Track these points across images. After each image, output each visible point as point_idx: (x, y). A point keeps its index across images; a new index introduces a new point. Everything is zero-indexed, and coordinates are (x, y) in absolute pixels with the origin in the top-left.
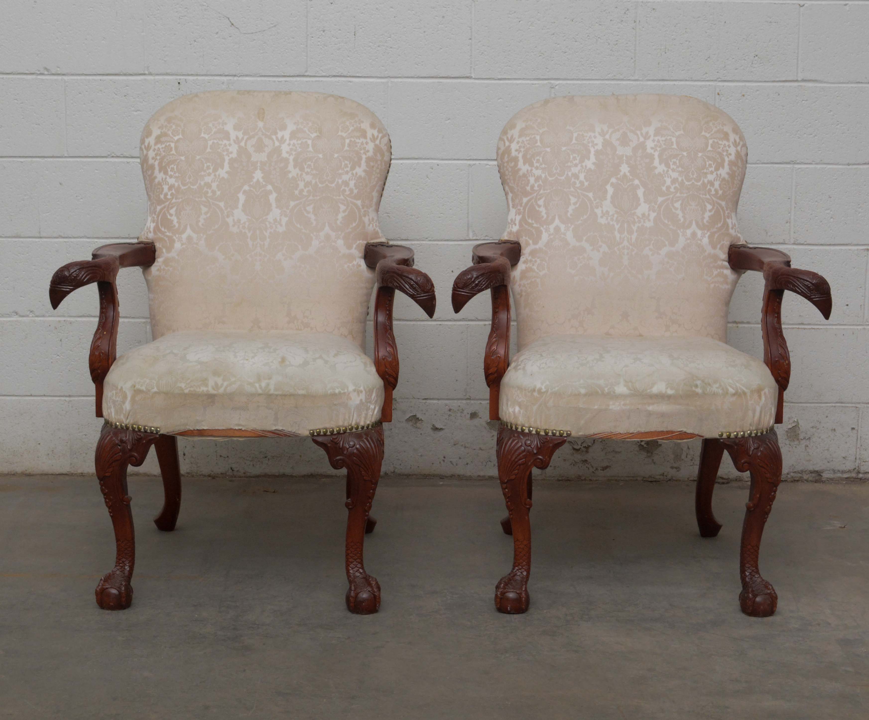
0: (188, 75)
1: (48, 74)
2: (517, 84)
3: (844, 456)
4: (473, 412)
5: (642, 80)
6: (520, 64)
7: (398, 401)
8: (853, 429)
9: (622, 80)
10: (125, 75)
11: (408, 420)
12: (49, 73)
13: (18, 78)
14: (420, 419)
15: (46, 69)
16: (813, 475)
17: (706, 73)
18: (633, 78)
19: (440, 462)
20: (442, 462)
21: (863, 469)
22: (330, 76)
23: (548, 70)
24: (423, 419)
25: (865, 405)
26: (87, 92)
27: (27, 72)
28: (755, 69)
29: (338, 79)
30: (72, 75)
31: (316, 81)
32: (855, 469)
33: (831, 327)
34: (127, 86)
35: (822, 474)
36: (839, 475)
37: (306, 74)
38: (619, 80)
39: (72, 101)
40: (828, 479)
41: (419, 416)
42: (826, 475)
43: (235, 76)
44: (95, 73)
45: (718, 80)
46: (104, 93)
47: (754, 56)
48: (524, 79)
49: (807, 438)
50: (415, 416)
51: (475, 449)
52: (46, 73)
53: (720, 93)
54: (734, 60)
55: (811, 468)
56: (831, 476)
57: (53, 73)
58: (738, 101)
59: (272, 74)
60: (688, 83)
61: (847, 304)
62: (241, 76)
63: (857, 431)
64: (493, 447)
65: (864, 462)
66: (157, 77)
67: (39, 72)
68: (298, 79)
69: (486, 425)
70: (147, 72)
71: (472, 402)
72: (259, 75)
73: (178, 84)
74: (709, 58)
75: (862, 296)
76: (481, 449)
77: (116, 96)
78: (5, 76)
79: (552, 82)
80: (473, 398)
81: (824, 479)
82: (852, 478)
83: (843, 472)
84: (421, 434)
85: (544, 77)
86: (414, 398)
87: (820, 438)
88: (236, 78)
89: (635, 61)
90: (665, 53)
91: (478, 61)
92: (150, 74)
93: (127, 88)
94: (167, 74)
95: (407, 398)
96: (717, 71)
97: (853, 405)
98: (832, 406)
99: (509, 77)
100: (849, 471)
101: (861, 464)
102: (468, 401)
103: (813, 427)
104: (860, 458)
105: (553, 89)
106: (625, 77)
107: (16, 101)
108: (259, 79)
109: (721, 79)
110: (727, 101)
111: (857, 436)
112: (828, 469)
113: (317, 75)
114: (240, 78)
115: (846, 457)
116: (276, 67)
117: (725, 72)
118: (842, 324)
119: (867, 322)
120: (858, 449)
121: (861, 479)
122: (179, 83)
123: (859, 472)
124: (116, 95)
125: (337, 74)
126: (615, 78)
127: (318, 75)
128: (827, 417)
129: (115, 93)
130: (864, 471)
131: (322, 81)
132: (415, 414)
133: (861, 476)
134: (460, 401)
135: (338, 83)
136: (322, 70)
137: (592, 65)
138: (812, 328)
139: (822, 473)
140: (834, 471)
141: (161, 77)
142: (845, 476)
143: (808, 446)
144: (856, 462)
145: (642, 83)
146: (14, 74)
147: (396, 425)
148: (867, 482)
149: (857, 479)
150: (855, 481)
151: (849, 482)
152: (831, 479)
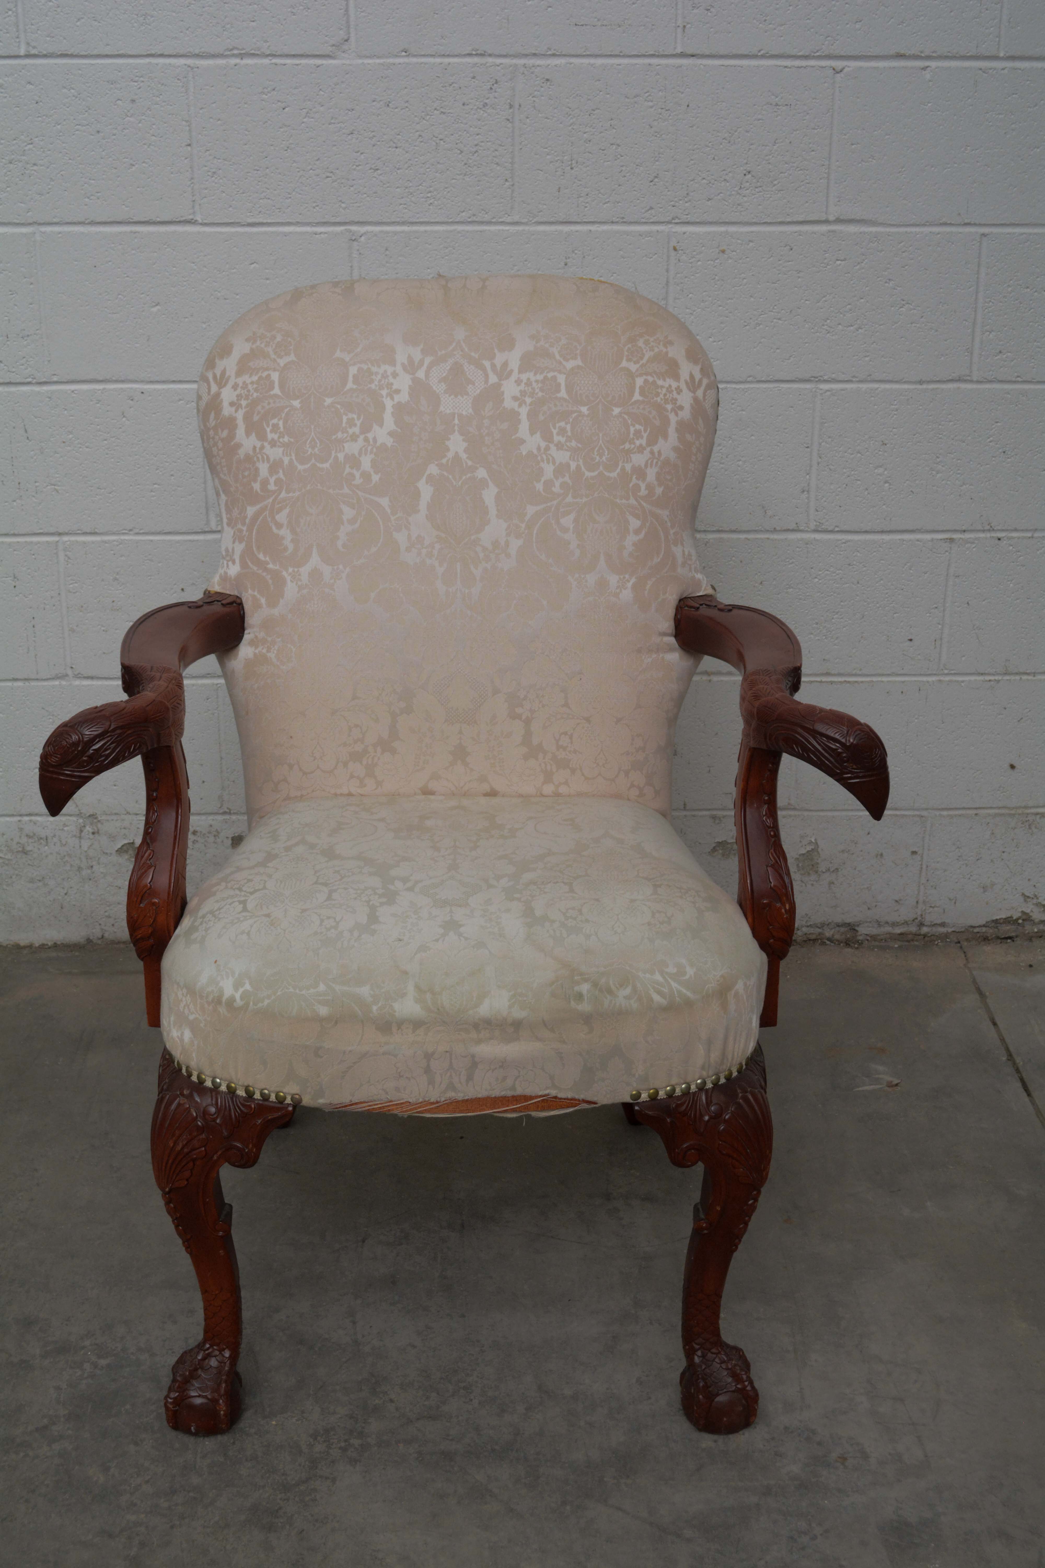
2: (285, 234)
3: (897, 899)
4: (236, 835)
5: (526, 224)
6: (289, 194)
7: (99, 820)
8: (914, 853)
9: (489, 223)
11: (120, 852)
16: (842, 929)
17: (651, 208)
18: (509, 220)
21: (928, 919)
23: (343, 205)
25: (937, 813)
28: (745, 199)
32: (916, 919)
33: (880, 679)
35: (857, 928)
36: (888, 929)
38: (482, 223)
40: (869, 938)
42: (863, 930)
45: (673, 221)
47: (745, 172)
48: (297, 224)
49: (831, 870)
50: (133, 845)
53: (677, 248)
54: (704, 181)
55: (838, 919)
56: (874, 931)
58: (712, 262)
60: (616, 227)
61: (909, 638)
63: (922, 857)
65: (931, 907)
71: (234, 817)
74: (656, 177)
75: (939, 624)
79: (354, 228)
80: (235, 811)
81: (860, 938)
82: (911, 933)
83: (894, 924)
85: (338, 220)
86: (128, 815)
87: (855, 869)
89: (513, 185)
90: (572, 168)
91: (206, 189)
95: (116, 816)
96: (672, 203)
97: (918, 813)
99: (269, 221)
100: (906, 923)
101: (928, 911)
102: (227, 817)
103: (843, 851)
105: (355, 243)
106: (494, 218)
109: (679, 219)
110: (691, 263)
111: (922, 865)
112: (868, 920)
115: (900, 900)
117: (687, 204)
118: (899, 673)
119: (947, 669)
120: (922, 887)
121: (925, 936)
123: (921, 924)
126: (474, 219)
128: (869, 834)
130: (931, 922)
132: (131, 842)
133: (925, 930)
134: (211, 817)
137: (429, 195)
138: (845, 681)
139: (858, 926)
140: (879, 924)
142: (898, 930)
143: (833, 883)
144: (917, 908)
145: (527, 228)
147: (99, 859)
148: (936, 943)
149: (920, 937)
150: (917, 941)
151: (907, 943)
152: (874, 938)
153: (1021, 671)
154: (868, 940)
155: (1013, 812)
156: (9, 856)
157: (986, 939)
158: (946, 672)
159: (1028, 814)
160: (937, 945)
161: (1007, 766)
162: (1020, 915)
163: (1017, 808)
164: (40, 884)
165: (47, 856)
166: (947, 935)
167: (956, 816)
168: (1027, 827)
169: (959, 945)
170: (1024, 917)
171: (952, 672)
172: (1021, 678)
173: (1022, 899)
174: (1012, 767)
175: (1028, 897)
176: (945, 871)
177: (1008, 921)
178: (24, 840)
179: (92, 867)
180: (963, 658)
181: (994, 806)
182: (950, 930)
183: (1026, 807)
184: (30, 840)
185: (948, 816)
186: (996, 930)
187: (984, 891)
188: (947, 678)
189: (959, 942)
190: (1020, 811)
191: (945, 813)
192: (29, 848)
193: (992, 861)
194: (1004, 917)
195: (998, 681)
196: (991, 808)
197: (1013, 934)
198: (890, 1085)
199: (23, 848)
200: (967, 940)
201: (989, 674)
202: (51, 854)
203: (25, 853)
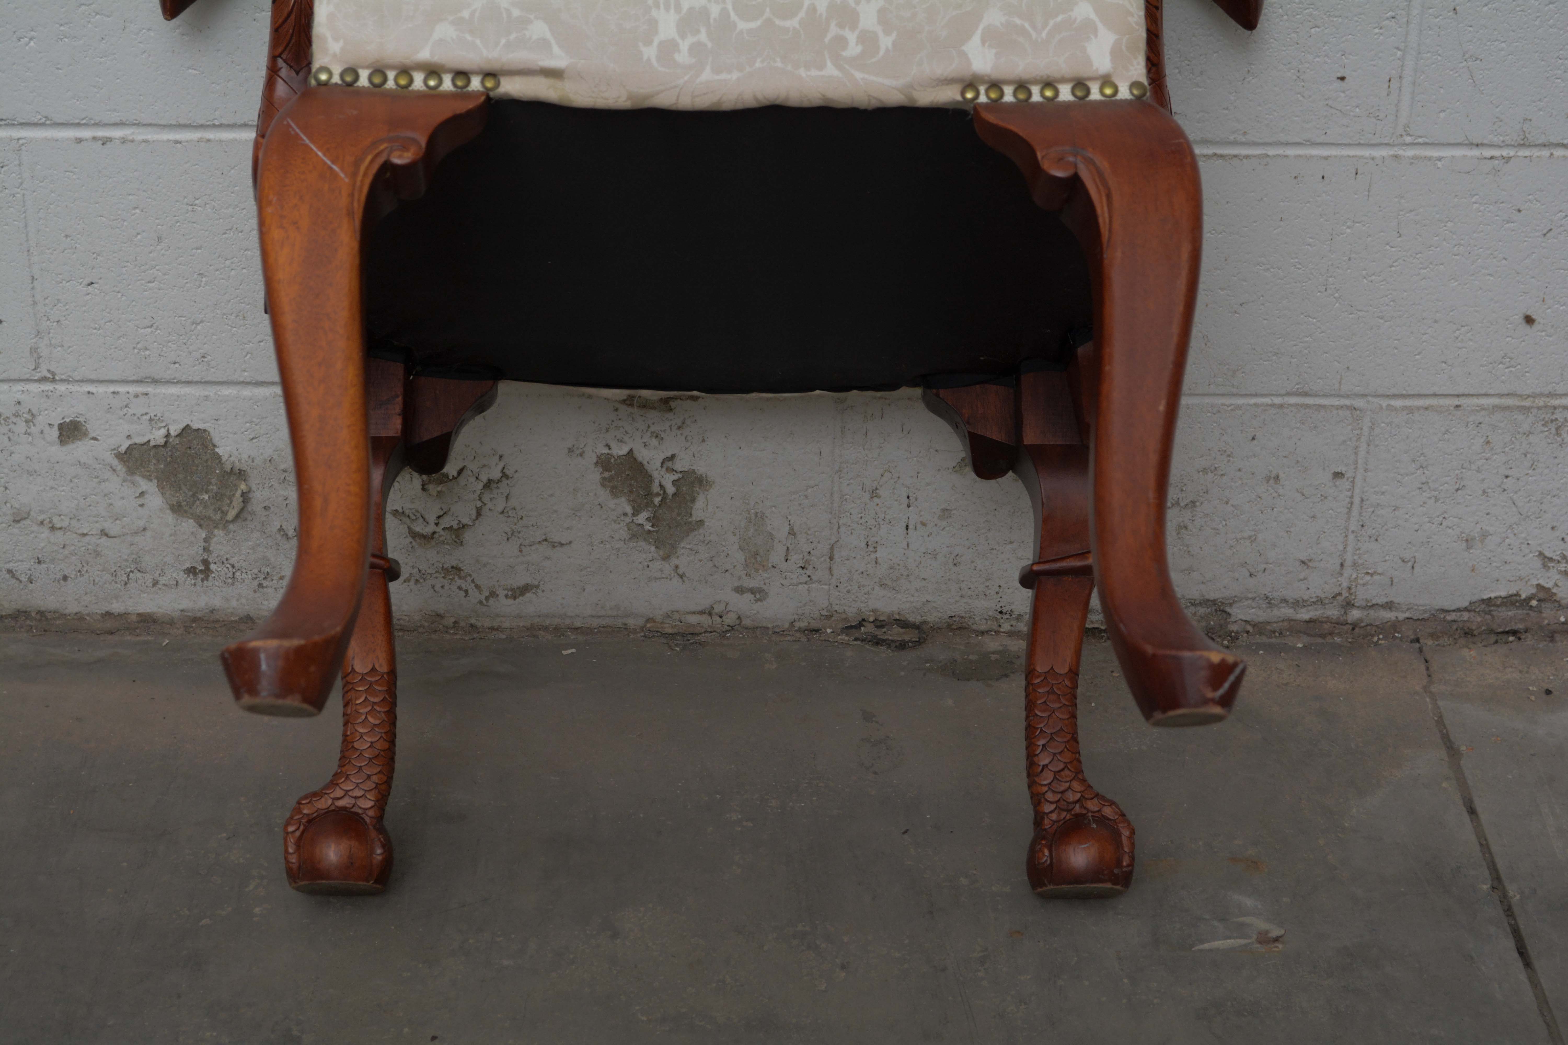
3: (1303, 559)
4: (68, 420)
8: (1338, 475)
16: (1202, 611)
21: (1362, 595)
25: (1384, 403)
32: (1340, 594)
33: (1280, 151)
35: (1228, 609)
36: (1287, 612)
40: (1249, 628)
42: (1239, 613)
49: (1182, 504)
51: (84, 535)
56: (1260, 615)
61: (1339, 75)
63: (1353, 482)
64: (144, 529)
65: (1367, 573)
69: (115, 462)
71: (62, 388)
75: (1398, 48)
76: (104, 533)
80: (63, 377)
81: (1234, 628)
82: (1328, 620)
83: (1297, 604)
87: (1227, 503)
97: (1347, 402)
98: (1273, 405)
100: (1320, 601)
101: (1361, 582)
102: (47, 387)
103: (1204, 470)
104: (1355, 564)
111: (1352, 497)
112: (1249, 596)
115: (1310, 560)
118: (1319, 140)
119: (1409, 135)
120: (1351, 537)
121: (1354, 626)
123: (1349, 605)
128: (1253, 439)
130: (1367, 601)
133: (1355, 614)
134: (19, 387)
138: (1215, 154)
139: (1231, 605)
140: (1269, 601)
142: (1305, 615)
143: (1186, 527)
144: (1341, 575)
148: (1376, 639)
149: (1345, 628)
150: (1339, 634)
151: (1320, 640)
152: (1259, 627)
153: (1553, 139)
154: (1248, 632)
155: (1527, 403)
157: (1468, 633)
158: (1408, 139)
159: (1555, 408)
160: (1376, 644)
161: (1519, 319)
162: (1534, 591)
163: (1534, 396)
166: (1395, 626)
167: (1418, 408)
168: (1553, 431)
169: (1417, 645)
170: (1541, 595)
171: (1420, 140)
172: (1552, 154)
173: (1538, 563)
174: (1529, 320)
175: (1551, 559)
176: (1396, 508)
177: (1512, 601)
180: (1442, 115)
181: (1492, 392)
182: (1402, 616)
183: (1551, 395)
185: (1405, 408)
186: (1488, 617)
187: (1468, 548)
188: (1410, 152)
189: (1417, 640)
190: (1540, 402)
191: (1398, 403)
193: (1484, 492)
194: (1503, 594)
195: (1507, 159)
196: (1486, 395)
197: (1520, 626)
198: (1265, 939)
200: (1432, 635)
201: (1491, 146)
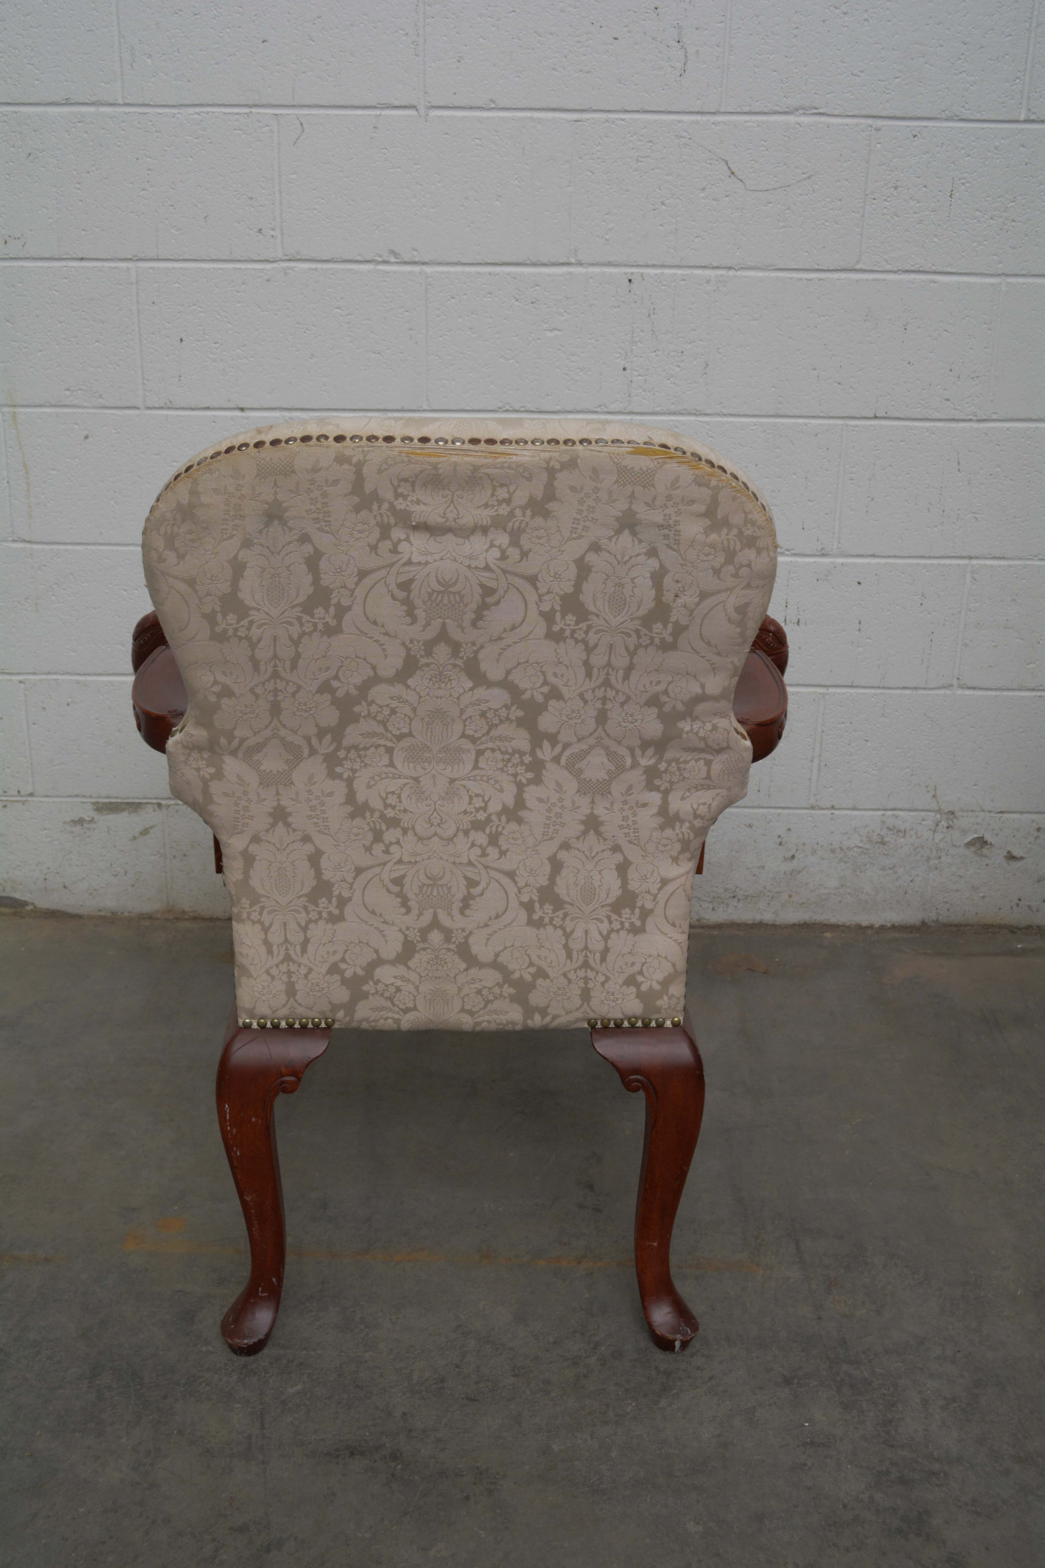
0: (647, 266)
1: (397, 263)
7: (957, 814)
10: (534, 264)
11: (969, 844)
12: (398, 260)
13: (343, 270)
14: (989, 842)
15: (393, 252)
19: (1012, 907)
20: (1015, 907)
22: (899, 270)
24: (993, 843)
26: (465, 294)
27: (359, 258)
29: (912, 276)
30: (440, 264)
31: (874, 280)
34: (537, 285)
37: (858, 267)
39: (438, 312)
41: (988, 837)
43: (730, 268)
44: (481, 262)
46: (496, 296)
50: (982, 838)
52: (393, 259)
57: (406, 260)
59: (796, 267)
62: (742, 268)
66: (591, 269)
67: (380, 259)
68: (843, 275)
70: (573, 260)
72: (774, 268)
73: (628, 283)
77: (517, 303)
78: (319, 266)
84: (987, 865)
86: (983, 810)
88: (732, 273)
92: (580, 264)
93: (537, 288)
94: (610, 264)
95: (972, 811)
107: (339, 311)
108: (774, 274)
113: (876, 268)
114: (739, 273)
116: (806, 254)
122: (630, 281)
124: (517, 300)
125: (913, 268)
127: (879, 269)
129: (515, 298)
131: (884, 280)
132: (981, 836)
135: (913, 283)
136: (886, 261)
141: (597, 270)
146: (335, 262)
147: (948, 850)
156: (868, 846)
164: (890, 871)
165: (901, 847)
178: (884, 832)
179: (940, 858)
184: (890, 832)
192: (887, 839)
199: (882, 839)
202: (906, 845)
203: (883, 843)
